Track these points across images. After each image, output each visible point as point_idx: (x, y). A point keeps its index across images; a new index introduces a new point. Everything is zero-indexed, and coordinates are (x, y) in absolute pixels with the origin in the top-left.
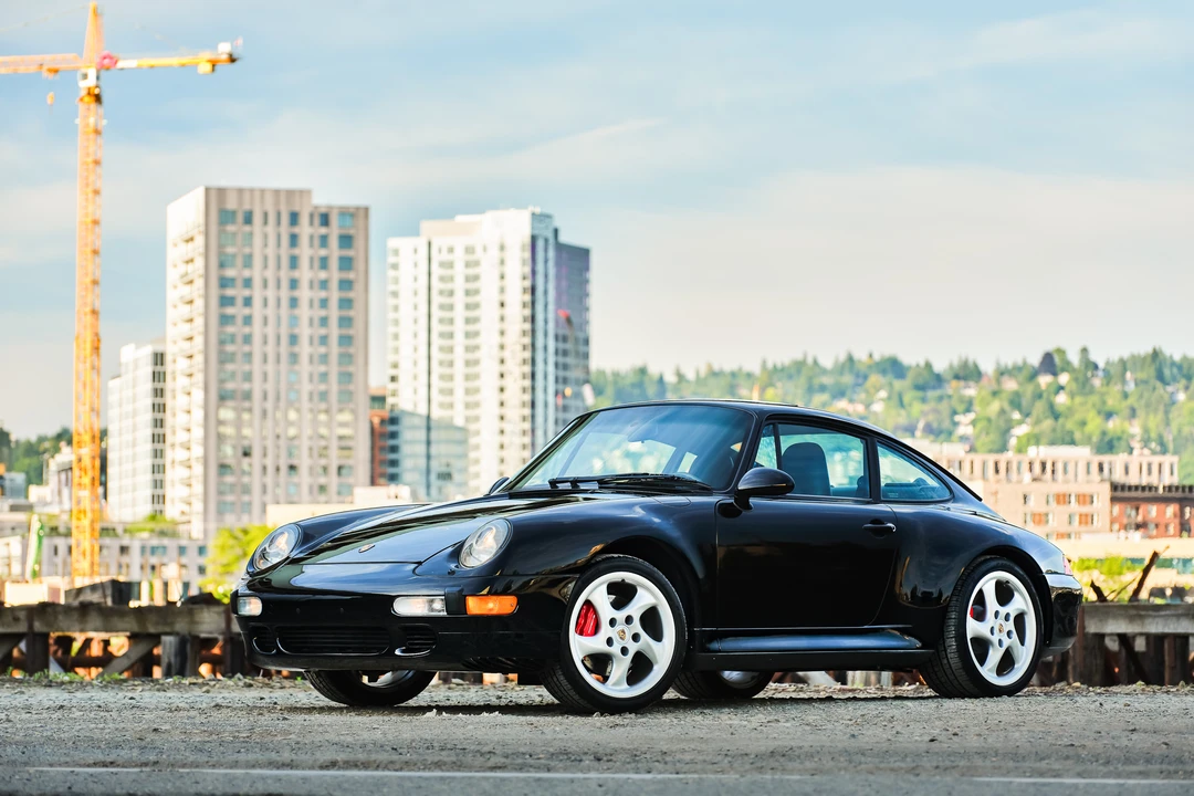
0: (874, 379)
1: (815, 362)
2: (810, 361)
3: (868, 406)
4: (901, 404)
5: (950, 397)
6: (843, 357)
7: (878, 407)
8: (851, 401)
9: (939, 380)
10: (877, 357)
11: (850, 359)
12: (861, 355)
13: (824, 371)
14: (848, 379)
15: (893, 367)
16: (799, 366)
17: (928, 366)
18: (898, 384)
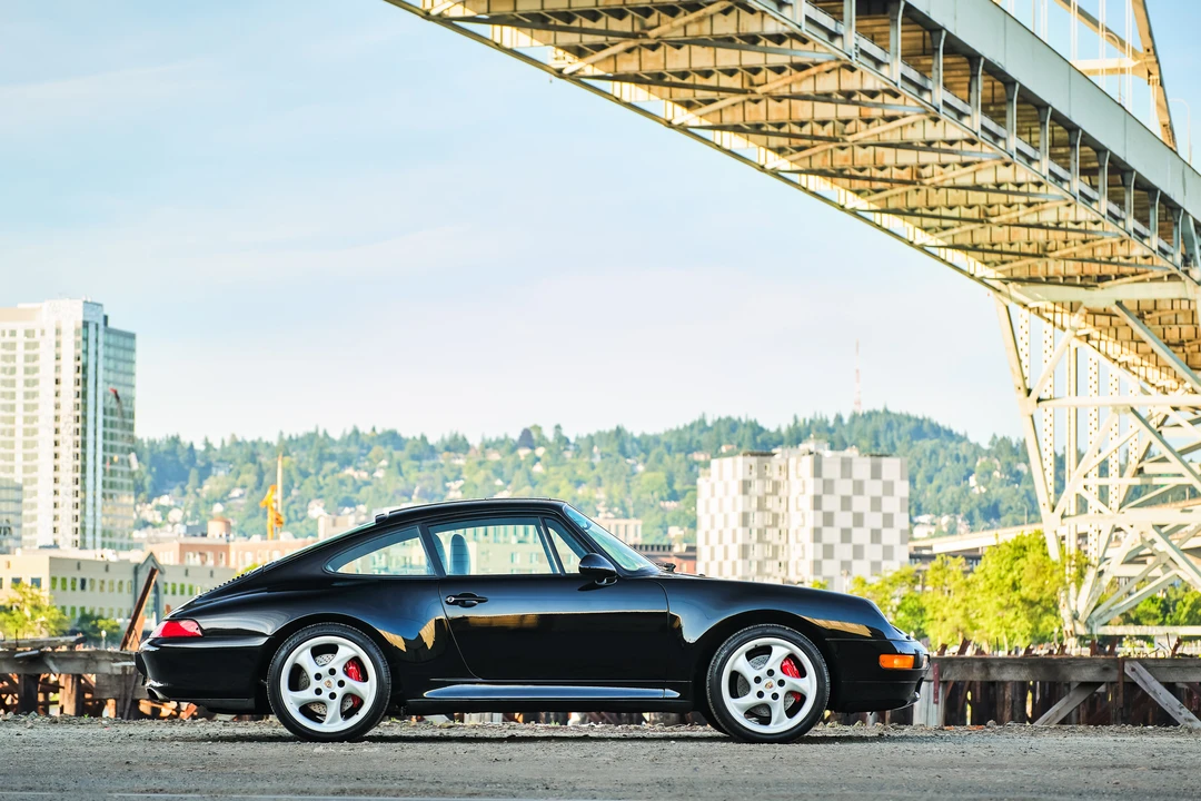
0: (377, 449)
1: (325, 434)
2: (321, 433)
3: (372, 472)
4: (401, 474)
5: (442, 466)
6: (349, 432)
7: (379, 474)
8: (357, 469)
9: (432, 451)
10: (379, 431)
11: (356, 432)
12: (365, 429)
13: (333, 442)
14: (353, 449)
15: (393, 439)
16: (312, 437)
17: (424, 439)
18: (397, 455)
